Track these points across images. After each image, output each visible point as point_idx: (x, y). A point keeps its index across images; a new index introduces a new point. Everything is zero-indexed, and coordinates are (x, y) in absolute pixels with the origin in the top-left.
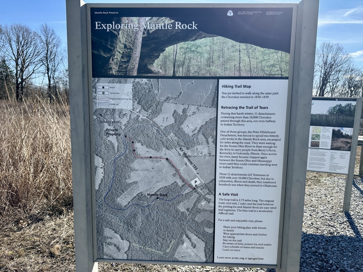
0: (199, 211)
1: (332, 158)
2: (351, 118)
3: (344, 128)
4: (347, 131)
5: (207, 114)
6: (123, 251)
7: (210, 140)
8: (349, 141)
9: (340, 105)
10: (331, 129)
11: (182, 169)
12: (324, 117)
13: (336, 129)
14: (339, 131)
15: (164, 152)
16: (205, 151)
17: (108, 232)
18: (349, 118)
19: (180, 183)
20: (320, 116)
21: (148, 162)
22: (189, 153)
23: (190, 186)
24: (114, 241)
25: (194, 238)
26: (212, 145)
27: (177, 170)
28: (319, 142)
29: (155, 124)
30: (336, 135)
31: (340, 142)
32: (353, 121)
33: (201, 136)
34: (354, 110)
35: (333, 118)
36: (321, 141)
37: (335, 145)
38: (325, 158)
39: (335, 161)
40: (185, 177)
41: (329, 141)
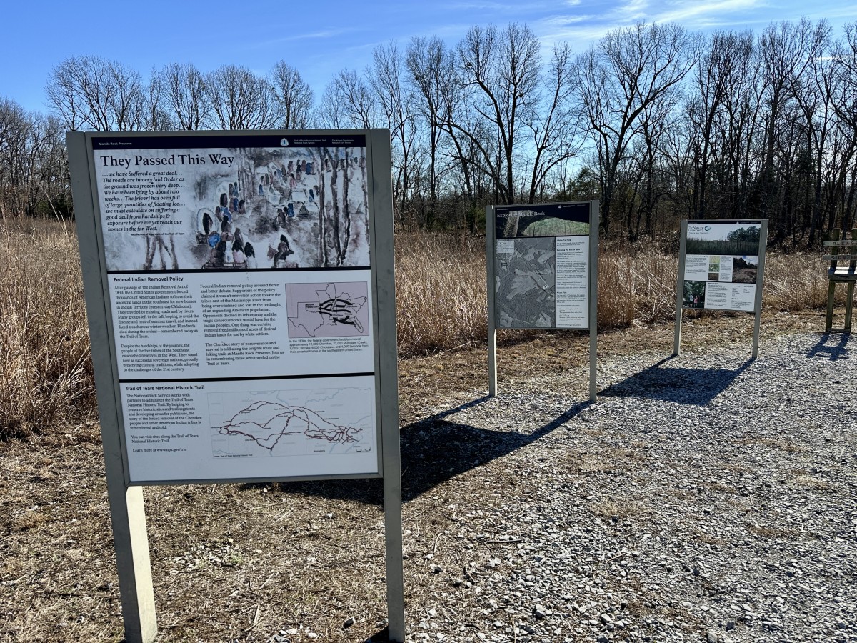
0: (547, 301)
1: (735, 292)
2: (756, 244)
3: (747, 256)
4: (751, 260)
5: (550, 254)
6: (509, 323)
7: (552, 266)
8: (754, 271)
9: (742, 229)
10: (732, 258)
11: (538, 281)
12: (723, 245)
13: (738, 257)
14: (741, 259)
15: (530, 273)
16: (550, 272)
17: (502, 313)
18: (753, 244)
19: (538, 288)
20: (719, 242)
21: (521, 278)
22: (541, 273)
23: (543, 289)
24: (505, 318)
25: (545, 315)
26: (553, 269)
27: (536, 282)
28: (718, 274)
29: (525, 260)
30: (738, 265)
31: (743, 274)
32: (758, 247)
33: (547, 264)
34: (759, 234)
35: (734, 245)
36: (721, 272)
37: (738, 277)
38: (726, 292)
39: (738, 296)
40: (540, 285)
41: (730, 273)
